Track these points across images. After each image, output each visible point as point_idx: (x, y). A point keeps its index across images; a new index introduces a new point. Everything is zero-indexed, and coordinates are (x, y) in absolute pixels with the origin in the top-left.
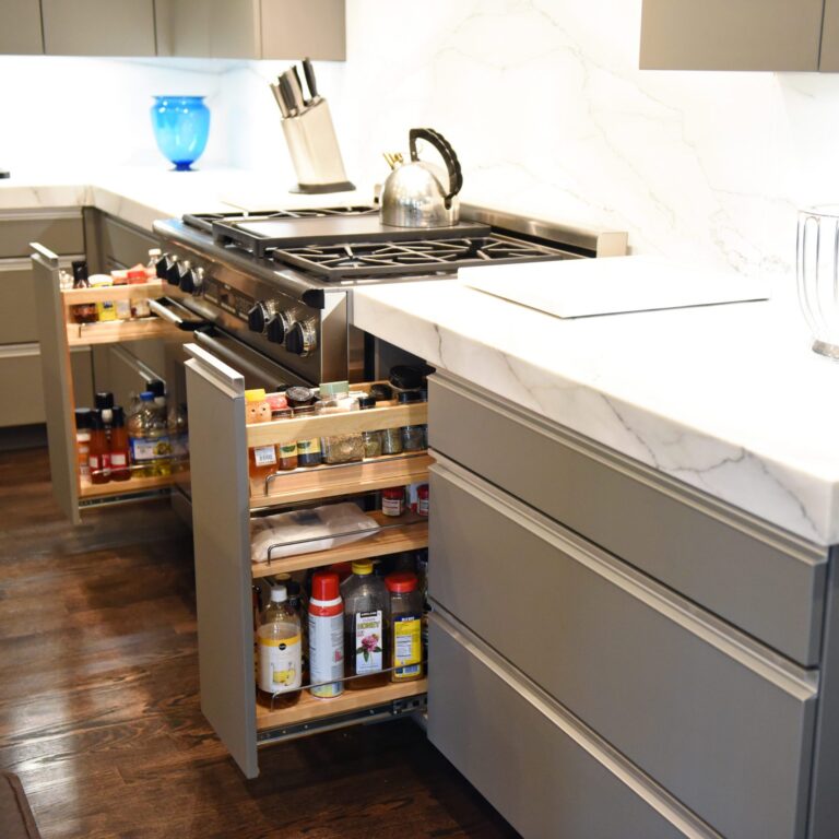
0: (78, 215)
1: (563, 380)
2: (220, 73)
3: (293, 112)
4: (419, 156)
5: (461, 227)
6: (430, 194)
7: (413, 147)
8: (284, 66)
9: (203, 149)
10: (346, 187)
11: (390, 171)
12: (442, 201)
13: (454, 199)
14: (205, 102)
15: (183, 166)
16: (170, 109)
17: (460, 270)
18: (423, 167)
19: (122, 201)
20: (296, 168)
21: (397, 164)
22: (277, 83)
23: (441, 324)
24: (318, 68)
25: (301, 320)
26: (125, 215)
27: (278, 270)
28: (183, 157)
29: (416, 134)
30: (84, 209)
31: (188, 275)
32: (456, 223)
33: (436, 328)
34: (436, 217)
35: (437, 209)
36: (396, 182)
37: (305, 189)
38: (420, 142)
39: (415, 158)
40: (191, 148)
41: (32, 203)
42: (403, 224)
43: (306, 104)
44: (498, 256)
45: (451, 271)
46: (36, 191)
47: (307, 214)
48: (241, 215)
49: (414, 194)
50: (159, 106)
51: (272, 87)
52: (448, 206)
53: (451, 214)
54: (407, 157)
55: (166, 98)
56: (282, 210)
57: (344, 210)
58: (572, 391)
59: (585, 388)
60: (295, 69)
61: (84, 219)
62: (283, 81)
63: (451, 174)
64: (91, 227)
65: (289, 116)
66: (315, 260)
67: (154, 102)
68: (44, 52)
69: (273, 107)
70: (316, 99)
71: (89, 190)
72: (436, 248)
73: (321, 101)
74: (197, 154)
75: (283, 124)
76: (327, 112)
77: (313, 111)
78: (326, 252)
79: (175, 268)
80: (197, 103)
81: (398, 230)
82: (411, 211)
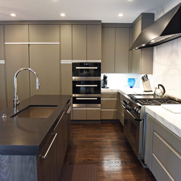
0: (117, 93)
1: (170, 123)
2: (137, 75)
3: (144, 81)
4: (160, 88)
5: (165, 98)
6: (161, 93)
7: (159, 87)
8: (143, 75)
9: (134, 85)
10: (152, 91)
11: (155, 90)
12: (162, 94)
13: (164, 94)
14: (135, 79)
15: (131, 87)
16: (130, 80)
17: (161, 105)
18: (160, 90)
19: (122, 92)
20: (144, 88)
21: (156, 89)
22: (142, 77)
23: (155, 112)
24: (148, 75)
25: (139, 110)
26: (122, 94)
27: (137, 103)
28: (131, 86)
29: (159, 85)
30: (118, 92)
31: (127, 102)
32: (164, 97)
33: (155, 113)
34: (161, 96)
35: (161, 95)
36: (156, 91)
37: (145, 91)
38: (160, 86)
39: (159, 88)
40: (133, 85)
41: (111, 91)
42: (157, 97)
43: (146, 80)
44: (169, 103)
45: (160, 105)
46: (112, 90)
47: (144, 95)
48: (135, 94)
49: (158, 93)
50: (129, 79)
51: (141, 78)
52: (163, 95)
53: (164, 96)
54: (158, 88)
55: (130, 78)
56: (141, 94)
57: (150, 94)
58: (171, 124)
59: (172, 124)
60: (145, 76)
61: (117, 94)
62: (143, 77)
63: (164, 91)
64: (118, 95)
65: (144, 82)
66: (141, 102)
67: (128, 79)
68: (115, 73)
69: (141, 81)
70: (147, 80)
71: (118, 90)
72: (160, 101)
73: (148, 80)
74: (133, 86)
75: (143, 83)
76: (149, 81)
77: (147, 81)
78: (144, 100)
79: (125, 101)
80: (134, 79)
81: (156, 98)
82: (158, 95)
